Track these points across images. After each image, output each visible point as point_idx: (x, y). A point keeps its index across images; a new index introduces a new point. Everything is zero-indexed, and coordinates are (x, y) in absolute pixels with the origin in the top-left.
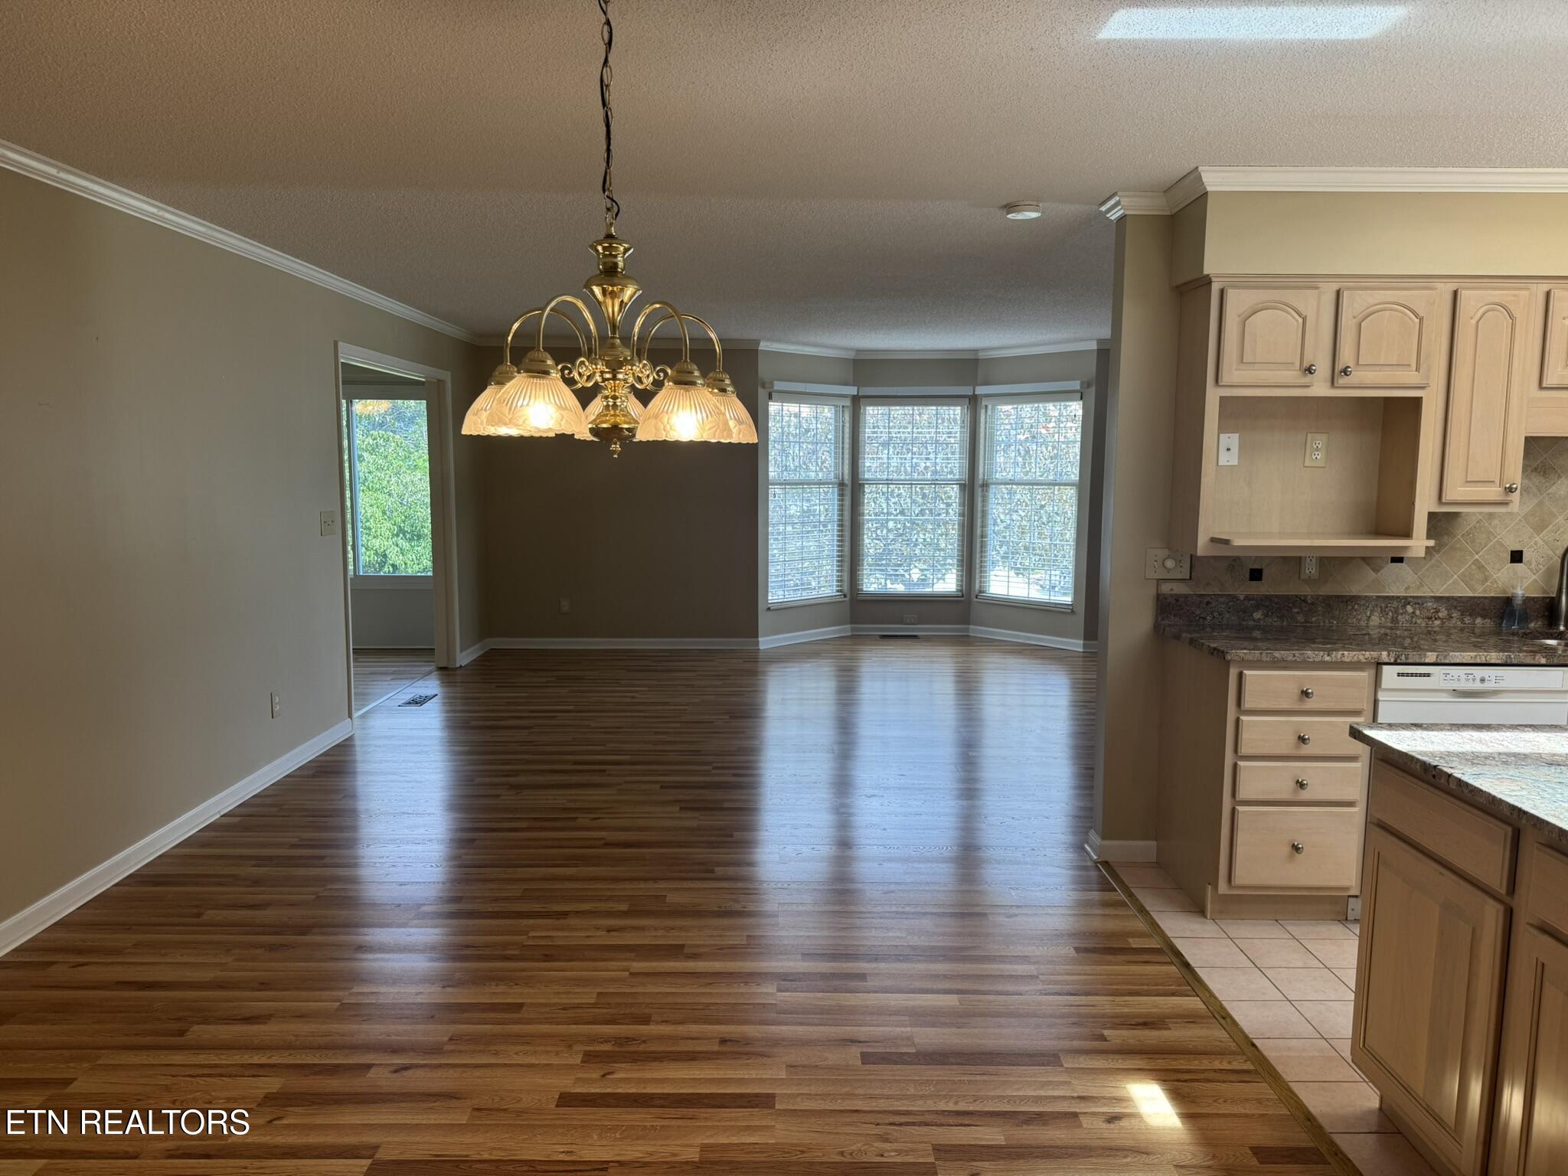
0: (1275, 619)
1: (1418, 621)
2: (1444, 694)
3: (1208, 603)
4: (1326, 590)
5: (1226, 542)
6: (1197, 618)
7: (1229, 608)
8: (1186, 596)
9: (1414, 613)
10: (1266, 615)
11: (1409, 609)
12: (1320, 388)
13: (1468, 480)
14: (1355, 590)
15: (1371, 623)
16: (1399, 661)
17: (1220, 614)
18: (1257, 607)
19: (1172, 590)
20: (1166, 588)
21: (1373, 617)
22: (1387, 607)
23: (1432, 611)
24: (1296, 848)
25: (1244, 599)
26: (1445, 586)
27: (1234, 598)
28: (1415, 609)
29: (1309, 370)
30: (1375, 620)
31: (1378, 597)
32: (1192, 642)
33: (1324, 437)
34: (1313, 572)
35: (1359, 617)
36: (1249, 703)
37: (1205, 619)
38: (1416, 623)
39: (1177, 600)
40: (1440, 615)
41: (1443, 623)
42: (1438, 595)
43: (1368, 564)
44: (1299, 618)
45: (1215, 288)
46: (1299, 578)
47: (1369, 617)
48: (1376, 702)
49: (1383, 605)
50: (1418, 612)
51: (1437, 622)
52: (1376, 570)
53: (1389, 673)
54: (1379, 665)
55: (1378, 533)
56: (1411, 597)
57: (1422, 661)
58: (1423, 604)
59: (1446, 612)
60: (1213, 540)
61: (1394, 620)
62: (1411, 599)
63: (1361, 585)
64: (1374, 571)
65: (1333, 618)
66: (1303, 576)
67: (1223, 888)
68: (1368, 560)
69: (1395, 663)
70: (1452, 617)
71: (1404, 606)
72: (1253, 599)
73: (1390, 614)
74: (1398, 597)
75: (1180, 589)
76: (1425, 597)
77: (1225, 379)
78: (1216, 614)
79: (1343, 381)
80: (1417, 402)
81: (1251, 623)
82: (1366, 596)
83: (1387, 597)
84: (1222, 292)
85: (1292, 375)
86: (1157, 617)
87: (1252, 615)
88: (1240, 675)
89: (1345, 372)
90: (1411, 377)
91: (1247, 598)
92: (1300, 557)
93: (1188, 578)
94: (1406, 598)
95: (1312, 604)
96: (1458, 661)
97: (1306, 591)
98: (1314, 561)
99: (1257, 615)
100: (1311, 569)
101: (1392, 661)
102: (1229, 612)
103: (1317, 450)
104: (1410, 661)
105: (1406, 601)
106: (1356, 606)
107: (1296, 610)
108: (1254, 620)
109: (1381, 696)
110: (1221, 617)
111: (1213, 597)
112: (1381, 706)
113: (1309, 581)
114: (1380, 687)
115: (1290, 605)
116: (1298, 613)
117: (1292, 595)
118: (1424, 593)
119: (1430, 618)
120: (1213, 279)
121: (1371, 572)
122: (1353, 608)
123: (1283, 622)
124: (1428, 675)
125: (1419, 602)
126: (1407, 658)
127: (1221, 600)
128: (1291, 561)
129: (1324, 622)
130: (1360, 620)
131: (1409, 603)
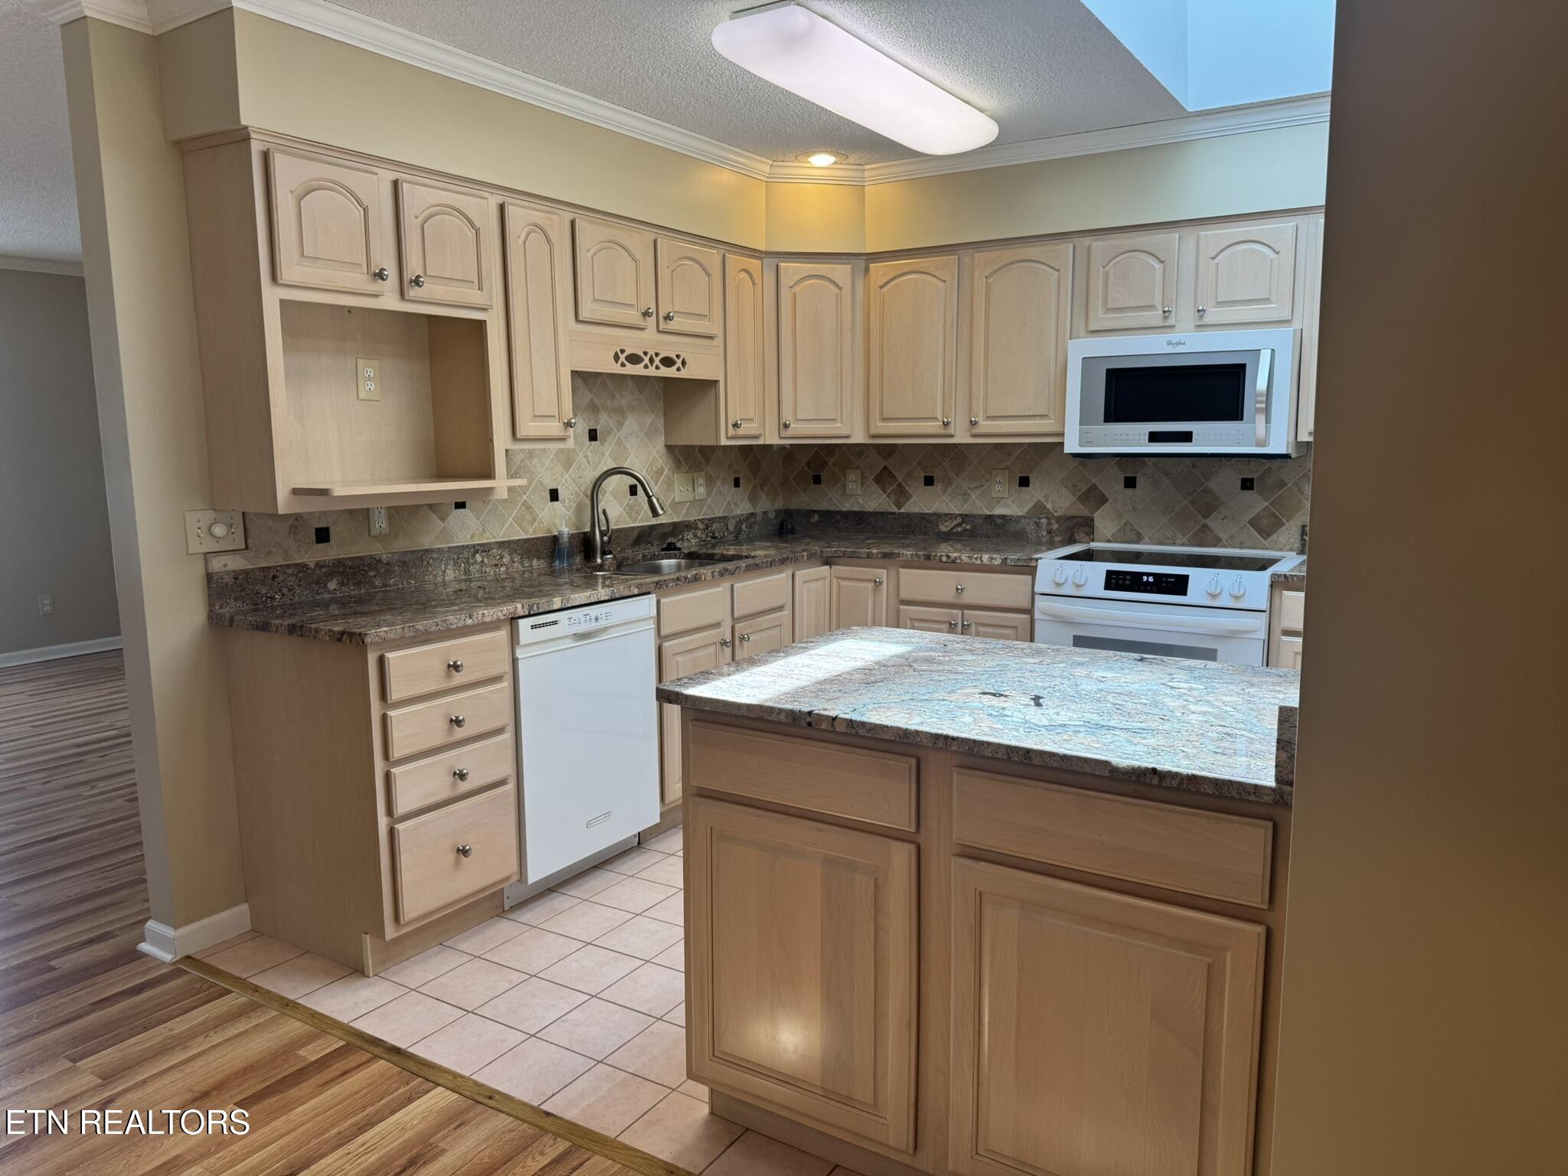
0: (352, 588)
1: (488, 570)
2: (568, 640)
3: (274, 577)
4: (402, 545)
5: (324, 492)
6: (264, 599)
7: (300, 581)
8: (246, 572)
9: (482, 561)
10: (342, 584)
11: (478, 558)
12: (389, 301)
13: (536, 414)
14: (426, 542)
15: (447, 578)
16: (532, 612)
17: (290, 590)
18: (331, 575)
19: (225, 565)
20: (217, 565)
21: (448, 571)
22: (458, 558)
23: (498, 557)
24: (464, 852)
25: (315, 567)
26: (504, 529)
27: (303, 567)
28: (483, 557)
29: (380, 275)
30: (450, 574)
31: (449, 548)
32: (292, 629)
33: (376, 363)
34: (383, 526)
35: (435, 573)
36: (396, 693)
37: (273, 598)
38: (486, 573)
39: (236, 579)
40: (504, 560)
41: (508, 569)
42: (498, 540)
43: (435, 513)
44: (377, 583)
45: (256, 147)
46: (369, 535)
47: (445, 571)
48: (514, 661)
49: (455, 557)
50: (486, 560)
51: (503, 569)
52: (443, 519)
53: (524, 624)
54: (514, 619)
55: (440, 476)
56: (478, 545)
57: (551, 609)
58: (489, 551)
59: (509, 557)
60: (296, 492)
61: (467, 572)
62: (479, 547)
63: (430, 536)
64: (441, 520)
65: (410, 577)
66: (374, 532)
67: (390, 932)
68: (433, 507)
69: (530, 615)
70: (514, 562)
71: (474, 555)
72: (324, 566)
73: (463, 565)
74: (468, 546)
75: (236, 563)
76: (490, 544)
77: (287, 274)
78: (285, 591)
79: (414, 292)
80: (481, 325)
81: (327, 596)
82: (439, 549)
83: (458, 547)
84: (266, 157)
85: (359, 280)
86: (211, 606)
87: (326, 586)
88: (381, 661)
89: (417, 282)
90: (474, 296)
91: (318, 565)
92: (368, 509)
93: (244, 547)
94: (474, 546)
95: (388, 564)
96: (578, 603)
97: (377, 550)
98: (383, 512)
99: (332, 585)
100: (380, 524)
101: (527, 613)
102: (300, 586)
103: (369, 380)
104: (541, 610)
105: (476, 549)
106: (431, 561)
107: (372, 574)
108: (329, 593)
109: (520, 654)
110: (291, 593)
111: (279, 568)
112: (521, 665)
113: (381, 538)
114: (518, 643)
115: (366, 568)
116: (375, 576)
117: (366, 556)
118: (487, 539)
119: (496, 565)
120: (253, 135)
121: (439, 520)
122: (428, 563)
123: (360, 590)
124: (555, 623)
125: (485, 548)
126: (538, 608)
127: (289, 571)
128: (359, 513)
129: (402, 583)
130: (435, 576)
131: (477, 552)
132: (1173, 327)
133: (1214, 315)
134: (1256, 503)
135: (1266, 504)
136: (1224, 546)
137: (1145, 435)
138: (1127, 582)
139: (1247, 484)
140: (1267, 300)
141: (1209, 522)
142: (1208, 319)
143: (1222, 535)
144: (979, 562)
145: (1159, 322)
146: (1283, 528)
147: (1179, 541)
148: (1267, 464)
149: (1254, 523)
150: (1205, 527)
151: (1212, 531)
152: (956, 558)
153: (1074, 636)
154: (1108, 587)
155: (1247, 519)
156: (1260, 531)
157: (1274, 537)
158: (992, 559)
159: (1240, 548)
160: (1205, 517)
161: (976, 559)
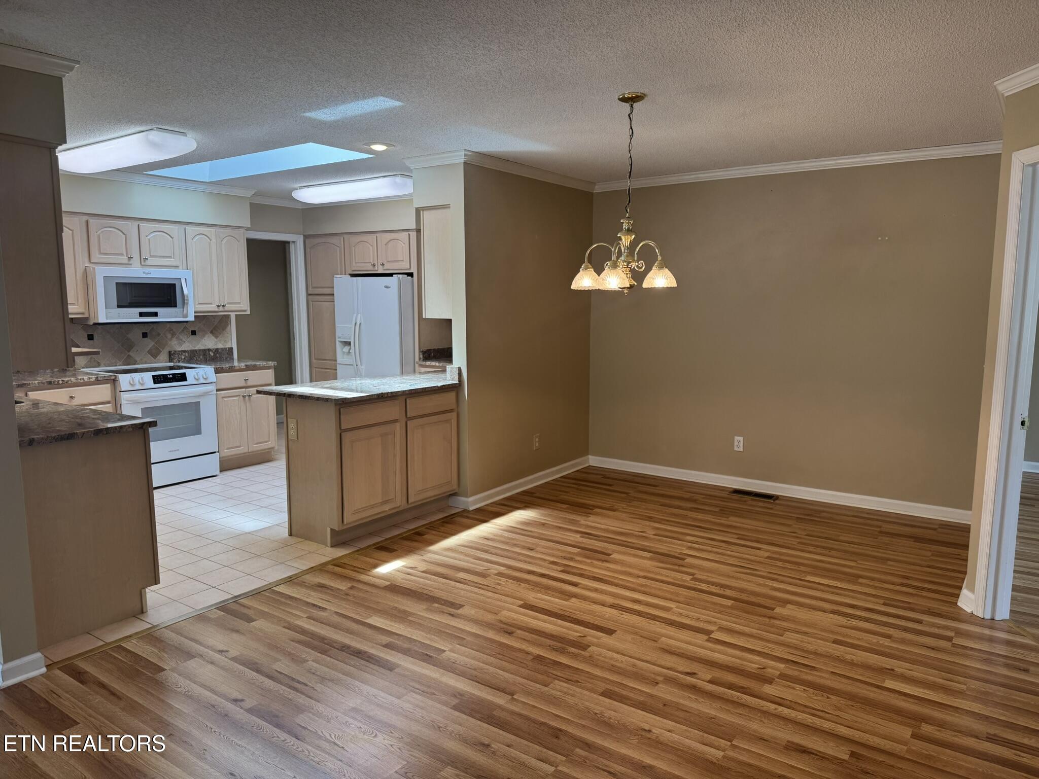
132: (131, 264)
133: (151, 261)
134: (149, 343)
135: (153, 343)
136: (138, 364)
137: (137, 313)
138: (162, 379)
139: (145, 335)
140: (170, 257)
141: (131, 353)
142: (148, 262)
143: (138, 359)
144: (82, 381)
145: (126, 262)
146: (161, 353)
147: (118, 364)
148: (152, 326)
149: (150, 352)
150: (129, 356)
151: (132, 357)
152: (68, 381)
153: (142, 409)
154: (155, 383)
155: (147, 351)
156: (152, 356)
157: (158, 357)
158: (90, 378)
159: (145, 364)
160: (129, 351)
161: (80, 379)
